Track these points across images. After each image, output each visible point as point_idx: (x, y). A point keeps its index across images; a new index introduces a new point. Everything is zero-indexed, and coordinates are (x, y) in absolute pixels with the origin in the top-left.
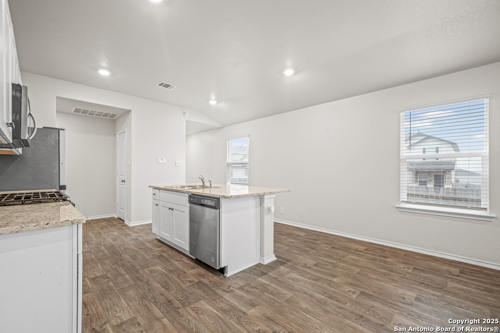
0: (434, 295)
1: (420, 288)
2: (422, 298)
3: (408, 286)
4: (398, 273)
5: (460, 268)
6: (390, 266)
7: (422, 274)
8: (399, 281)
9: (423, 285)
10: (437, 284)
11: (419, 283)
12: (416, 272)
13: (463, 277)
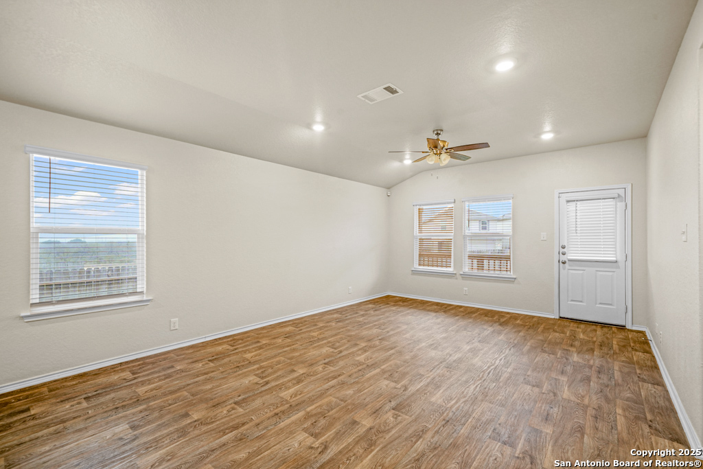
0: (141, 412)
1: (120, 415)
2: (135, 422)
3: (107, 423)
4: (74, 418)
5: (128, 370)
6: (51, 417)
7: (102, 399)
8: (89, 426)
9: (120, 410)
10: (131, 399)
11: (114, 411)
12: (94, 402)
13: (139, 377)
